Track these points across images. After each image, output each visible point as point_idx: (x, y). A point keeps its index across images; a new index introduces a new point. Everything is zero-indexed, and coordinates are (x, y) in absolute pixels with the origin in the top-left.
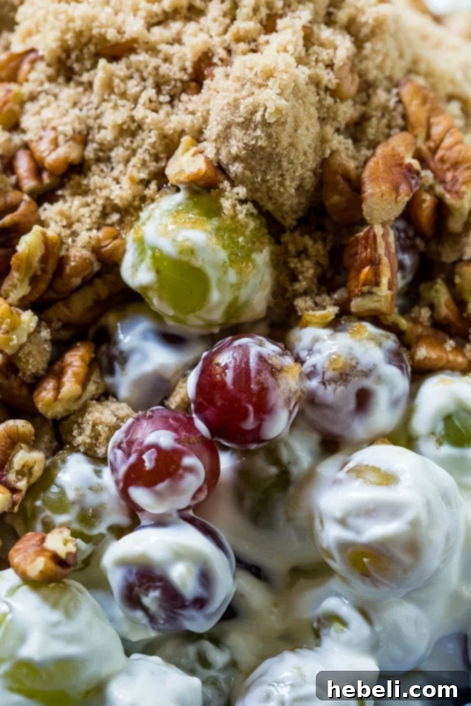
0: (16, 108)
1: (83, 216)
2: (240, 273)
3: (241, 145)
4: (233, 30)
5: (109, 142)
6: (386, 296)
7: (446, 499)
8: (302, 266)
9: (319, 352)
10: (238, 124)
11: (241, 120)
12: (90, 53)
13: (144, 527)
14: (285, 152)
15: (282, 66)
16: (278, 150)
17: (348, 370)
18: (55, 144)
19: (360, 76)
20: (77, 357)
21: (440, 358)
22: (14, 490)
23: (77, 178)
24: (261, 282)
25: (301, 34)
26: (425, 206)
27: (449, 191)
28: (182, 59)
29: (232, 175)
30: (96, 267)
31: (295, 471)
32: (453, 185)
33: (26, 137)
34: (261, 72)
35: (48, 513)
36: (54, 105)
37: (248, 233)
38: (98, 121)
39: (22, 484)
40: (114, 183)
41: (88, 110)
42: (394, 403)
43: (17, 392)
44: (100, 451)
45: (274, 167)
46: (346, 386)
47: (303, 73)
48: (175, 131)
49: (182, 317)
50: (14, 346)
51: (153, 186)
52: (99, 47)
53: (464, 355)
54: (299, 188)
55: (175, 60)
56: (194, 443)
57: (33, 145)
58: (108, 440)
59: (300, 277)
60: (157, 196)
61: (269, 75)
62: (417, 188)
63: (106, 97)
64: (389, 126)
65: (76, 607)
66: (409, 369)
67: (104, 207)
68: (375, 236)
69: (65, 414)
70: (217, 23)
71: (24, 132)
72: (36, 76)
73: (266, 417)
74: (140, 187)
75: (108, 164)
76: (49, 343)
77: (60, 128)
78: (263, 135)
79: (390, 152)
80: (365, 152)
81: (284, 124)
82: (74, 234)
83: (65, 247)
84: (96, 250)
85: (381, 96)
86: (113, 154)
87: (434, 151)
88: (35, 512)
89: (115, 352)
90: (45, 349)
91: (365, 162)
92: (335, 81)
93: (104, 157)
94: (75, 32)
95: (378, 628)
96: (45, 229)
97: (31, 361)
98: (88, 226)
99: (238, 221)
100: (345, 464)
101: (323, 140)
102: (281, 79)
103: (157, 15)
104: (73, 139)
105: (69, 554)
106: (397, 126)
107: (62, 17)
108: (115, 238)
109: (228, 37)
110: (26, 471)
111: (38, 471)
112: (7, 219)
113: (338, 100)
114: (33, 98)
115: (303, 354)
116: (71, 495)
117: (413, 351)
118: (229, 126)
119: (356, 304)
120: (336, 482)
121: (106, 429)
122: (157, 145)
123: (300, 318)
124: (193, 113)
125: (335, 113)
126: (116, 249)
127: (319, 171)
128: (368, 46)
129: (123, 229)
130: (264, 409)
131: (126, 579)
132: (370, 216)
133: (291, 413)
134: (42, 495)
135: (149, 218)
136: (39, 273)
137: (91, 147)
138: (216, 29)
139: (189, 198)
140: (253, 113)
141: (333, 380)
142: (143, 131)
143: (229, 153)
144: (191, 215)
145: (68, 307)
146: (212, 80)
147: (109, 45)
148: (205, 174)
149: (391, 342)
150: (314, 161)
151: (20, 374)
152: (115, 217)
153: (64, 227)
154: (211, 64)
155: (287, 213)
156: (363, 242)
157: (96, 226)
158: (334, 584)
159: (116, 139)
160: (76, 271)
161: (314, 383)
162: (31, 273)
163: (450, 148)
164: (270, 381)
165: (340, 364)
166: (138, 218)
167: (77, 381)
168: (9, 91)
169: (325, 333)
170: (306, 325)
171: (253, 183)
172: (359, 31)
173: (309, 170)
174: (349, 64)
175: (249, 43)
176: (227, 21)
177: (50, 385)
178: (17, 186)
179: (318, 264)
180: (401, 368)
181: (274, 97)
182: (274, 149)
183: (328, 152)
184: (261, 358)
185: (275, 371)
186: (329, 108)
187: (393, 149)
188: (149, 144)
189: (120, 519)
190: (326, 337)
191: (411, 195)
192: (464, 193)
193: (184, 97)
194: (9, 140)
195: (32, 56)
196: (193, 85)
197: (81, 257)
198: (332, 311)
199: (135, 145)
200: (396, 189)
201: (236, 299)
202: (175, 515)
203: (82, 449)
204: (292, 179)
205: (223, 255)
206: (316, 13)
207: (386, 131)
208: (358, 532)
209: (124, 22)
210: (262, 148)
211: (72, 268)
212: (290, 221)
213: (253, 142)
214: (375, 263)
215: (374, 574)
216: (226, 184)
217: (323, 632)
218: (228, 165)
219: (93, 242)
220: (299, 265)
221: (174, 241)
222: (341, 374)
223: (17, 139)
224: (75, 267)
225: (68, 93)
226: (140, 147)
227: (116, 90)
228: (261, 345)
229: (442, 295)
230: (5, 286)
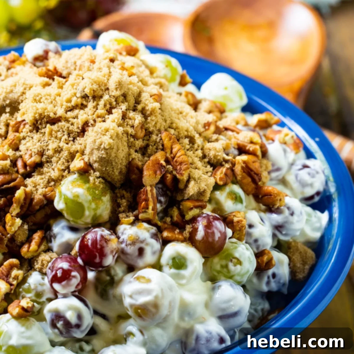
0: (18, 142)
1: (40, 183)
2: (96, 204)
3: (97, 157)
4: (96, 113)
5: (51, 155)
6: (151, 213)
7: (171, 289)
8: (122, 202)
9: (125, 234)
10: (96, 149)
11: (97, 147)
12: (44, 122)
13: (59, 298)
14: (113, 159)
15: (111, 127)
16: (110, 158)
17: (135, 241)
18: (31, 156)
19: (146, 130)
20: (37, 236)
21: (172, 236)
22: (11, 285)
23: (39, 168)
24: (106, 208)
25: (121, 115)
26: (168, 178)
27: (178, 173)
28: (78, 124)
29: (94, 168)
30: (45, 202)
31: (116, 278)
32: (180, 171)
33: (21, 153)
34: (104, 129)
35: (24, 293)
36: (31, 141)
37: (100, 189)
38: (47, 147)
39: (15, 283)
40: (53, 170)
41: (44, 143)
42: (154, 253)
43: (15, 249)
44: (44, 271)
45: (110, 165)
46: (134, 246)
47: (121, 129)
48: (74, 151)
49: (75, 220)
50: (13, 231)
51: (66, 172)
52: (48, 120)
53: (183, 235)
54: (120, 172)
55: (75, 124)
56: (76, 267)
57: (23, 156)
58: (47, 266)
59: (121, 206)
60: (67, 176)
61: (107, 130)
62: (164, 172)
63: (50, 138)
64: (157, 149)
66: (161, 241)
67: (49, 180)
68: (147, 191)
69: (32, 257)
70: (91, 111)
71: (20, 151)
72: (25, 130)
73: (104, 258)
74: (62, 172)
75: (51, 163)
76: (27, 231)
77: (33, 150)
78: (105, 153)
79: (155, 159)
80: (146, 158)
81: (113, 149)
82: (37, 190)
83: (33, 194)
84: (45, 196)
85: (154, 137)
86: (52, 160)
87: (173, 158)
88: (20, 293)
89: (52, 234)
90: (25, 233)
91: (146, 162)
92: (134, 132)
93: (49, 161)
94: (39, 114)
95: (146, 337)
96: (25, 188)
97: (19, 237)
98: (42, 187)
99: (96, 185)
100: (134, 275)
101: (129, 155)
102: (111, 132)
103: (69, 107)
104: (37, 154)
105: (28, 307)
106: (160, 149)
107: (34, 108)
108: (52, 191)
109: (95, 116)
110: (16, 278)
111: (20, 278)
112: (12, 184)
113: (136, 139)
114: (24, 138)
115: (120, 235)
116: (32, 287)
117: (162, 233)
118: (93, 150)
119: (141, 216)
120: (130, 282)
121: (47, 262)
122: (68, 156)
123: (120, 221)
124: (81, 144)
125: (135, 144)
126: (52, 195)
127: (128, 166)
128: (149, 118)
129: (55, 188)
130: (103, 255)
131: (51, 317)
132: (145, 183)
133: (114, 256)
134: (22, 287)
135: (64, 184)
136: (23, 204)
137: (45, 157)
138: (90, 112)
139: (79, 176)
140: (101, 145)
141: (130, 244)
142: (63, 151)
143: (93, 160)
144: (78, 183)
145: (34, 217)
146: (88, 132)
147: (51, 119)
148: (83, 167)
149: (154, 230)
150: (125, 163)
151: (16, 242)
152: (53, 183)
153: (34, 187)
154: (88, 126)
155: (116, 182)
156: (143, 193)
157: (45, 187)
158: (131, 321)
159: (54, 154)
160: (37, 203)
161: (123, 245)
162: (20, 205)
163: (179, 157)
164: (105, 244)
165: (132, 238)
166: (60, 184)
167: (36, 245)
168: (15, 136)
169: (128, 227)
170: (122, 224)
171: (102, 171)
172: (146, 113)
173: (124, 166)
174: (140, 126)
175: (102, 118)
176: (95, 110)
177: (26, 246)
178: (17, 172)
179: (128, 201)
180: (157, 240)
181: (108, 139)
182: (109, 158)
183: (131, 159)
184: (102, 236)
185: (107, 241)
186: (132, 142)
187: (156, 158)
188: (65, 156)
189: (51, 295)
190: (128, 228)
191: (162, 175)
192: (184, 174)
193: (78, 138)
194: (15, 154)
195: (24, 122)
196: (82, 133)
197: (39, 198)
198: (132, 218)
199: (60, 156)
200: (155, 173)
201: (95, 214)
202: (70, 294)
203: (38, 270)
204: (117, 169)
205: (90, 198)
206: (129, 106)
207: (156, 150)
208: (136, 300)
209: (57, 110)
210: (104, 158)
211: (35, 202)
212: (118, 185)
213: (101, 156)
214: (147, 200)
215: (143, 316)
216: (92, 171)
217: (127, 339)
218: (93, 164)
219: (44, 193)
220: (121, 201)
221: (71, 192)
222: (133, 242)
223: (18, 154)
224: (37, 202)
225: (36, 136)
226: (62, 157)
227: (53, 136)
228: (103, 231)
229: (175, 213)
230: (11, 209)
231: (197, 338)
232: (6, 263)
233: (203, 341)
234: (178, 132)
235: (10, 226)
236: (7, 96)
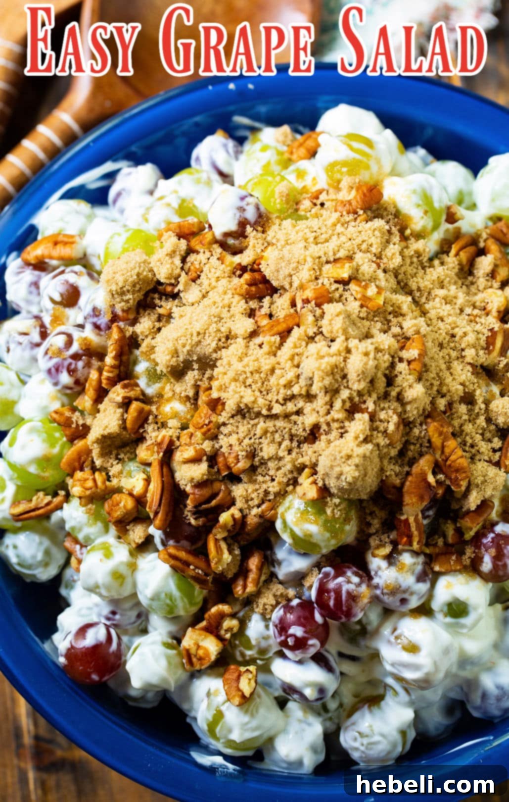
0: (215, 428)
1: (254, 496)
3: (336, 484)
4: (331, 414)
5: (266, 459)
7: (446, 651)
8: (373, 521)
9: (380, 576)
10: (333, 476)
11: (334, 474)
12: (253, 413)
14: (359, 486)
16: (356, 486)
17: (395, 590)
18: (237, 460)
19: (404, 425)
20: (254, 564)
21: (445, 569)
22: (223, 640)
23: (250, 475)
27: (453, 484)
28: (304, 424)
29: (332, 493)
31: (369, 628)
32: (456, 480)
35: (242, 648)
37: (341, 520)
38: (260, 446)
39: (228, 636)
44: (268, 617)
46: (394, 597)
48: (301, 464)
53: (460, 563)
55: (300, 425)
56: (314, 631)
58: (271, 612)
59: (372, 526)
61: (349, 457)
62: (434, 494)
65: (257, 711)
66: (430, 579)
67: (265, 492)
68: (409, 524)
69: (249, 598)
70: (322, 408)
72: (225, 414)
76: (239, 556)
77: (239, 453)
78: (346, 485)
79: (420, 472)
80: (406, 469)
81: (358, 478)
82: (249, 508)
84: (261, 517)
86: (269, 464)
87: (445, 461)
88: (236, 647)
89: (275, 559)
90: (237, 560)
91: (406, 477)
93: (264, 464)
95: (413, 697)
98: (257, 503)
99: (336, 516)
101: (382, 470)
102: (355, 461)
104: (246, 456)
108: (272, 509)
109: (328, 418)
110: (229, 630)
111: (235, 630)
113: (390, 448)
114: (225, 425)
115: (372, 575)
116: (253, 641)
117: (433, 566)
119: (401, 547)
120: (389, 641)
121: (271, 607)
122: (292, 468)
125: (389, 453)
126: (272, 516)
127: (380, 484)
128: (408, 407)
129: (276, 503)
132: (407, 514)
134: (239, 640)
135: (288, 508)
136: (232, 529)
137: (257, 459)
138: (323, 411)
140: (341, 475)
142: (284, 460)
144: (310, 517)
146: (320, 440)
148: (316, 496)
149: (419, 564)
150: (376, 484)
152: (271, 497)
153: (244, 503)
154: (320, 432)
156: (404, 523)
157: (261, 502)
159: (270, 459)
161: (378, 592)
162: (228, 530)
163: (454, 460)
164: (353, 604)
165: (391, 587)
166: (283, 502)
169: (383, 564)
170: (374, 556)
171: (343, 497)
174: (396, 427)
175: (340, 424)
176: (328, 407)
177: (240, 583)
179: (381, 519)
180: (425, 581)
181: (351, 470)
183: (384, 477)
184: (349, 593)
185: (355, 598)
186: (385, 453)
187: (421, 469)
188: (288, 467)
190: (384, 567)
191: (430, 500)
192: (461, 485)
193: (305, 445)
196: (310, 440)
197: (254, 523)
198: (388, 548)
200: (421, 498)
203: (258, 613)
213: (341, 485)
214: (409, 535)
216: (329, 499)
218: (329, 488)
219: (260, 513)
220: (371, 520)
221: (301, 529)
222: (391, 592)
223: (217, 445)
226: (283, 467)
228: (349, 580)
229: (450, 531)
230: (214, 531)
231: (484, 696)
232: (214, 610)
233: (492, 701)
234: (451, 396)
235: (216, 564)
236: (193, 349)
